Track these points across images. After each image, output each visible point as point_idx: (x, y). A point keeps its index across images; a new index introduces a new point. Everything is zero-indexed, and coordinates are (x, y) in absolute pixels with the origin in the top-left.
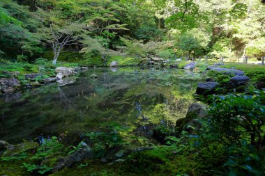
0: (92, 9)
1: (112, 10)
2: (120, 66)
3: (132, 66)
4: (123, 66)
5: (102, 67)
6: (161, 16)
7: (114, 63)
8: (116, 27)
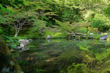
0: (36, 3)
1: (48, 4)
2: (53, 38)
3: (60, 38)
4: (55, 38)
5: (40, 39)
6: (77, 7)
7: (49, 36)
8: (50, 14)
